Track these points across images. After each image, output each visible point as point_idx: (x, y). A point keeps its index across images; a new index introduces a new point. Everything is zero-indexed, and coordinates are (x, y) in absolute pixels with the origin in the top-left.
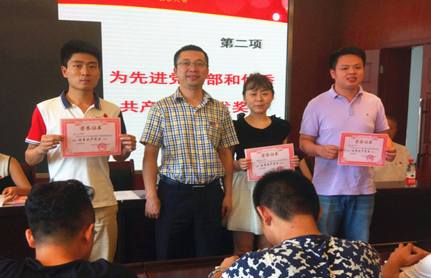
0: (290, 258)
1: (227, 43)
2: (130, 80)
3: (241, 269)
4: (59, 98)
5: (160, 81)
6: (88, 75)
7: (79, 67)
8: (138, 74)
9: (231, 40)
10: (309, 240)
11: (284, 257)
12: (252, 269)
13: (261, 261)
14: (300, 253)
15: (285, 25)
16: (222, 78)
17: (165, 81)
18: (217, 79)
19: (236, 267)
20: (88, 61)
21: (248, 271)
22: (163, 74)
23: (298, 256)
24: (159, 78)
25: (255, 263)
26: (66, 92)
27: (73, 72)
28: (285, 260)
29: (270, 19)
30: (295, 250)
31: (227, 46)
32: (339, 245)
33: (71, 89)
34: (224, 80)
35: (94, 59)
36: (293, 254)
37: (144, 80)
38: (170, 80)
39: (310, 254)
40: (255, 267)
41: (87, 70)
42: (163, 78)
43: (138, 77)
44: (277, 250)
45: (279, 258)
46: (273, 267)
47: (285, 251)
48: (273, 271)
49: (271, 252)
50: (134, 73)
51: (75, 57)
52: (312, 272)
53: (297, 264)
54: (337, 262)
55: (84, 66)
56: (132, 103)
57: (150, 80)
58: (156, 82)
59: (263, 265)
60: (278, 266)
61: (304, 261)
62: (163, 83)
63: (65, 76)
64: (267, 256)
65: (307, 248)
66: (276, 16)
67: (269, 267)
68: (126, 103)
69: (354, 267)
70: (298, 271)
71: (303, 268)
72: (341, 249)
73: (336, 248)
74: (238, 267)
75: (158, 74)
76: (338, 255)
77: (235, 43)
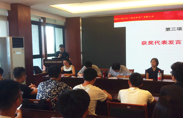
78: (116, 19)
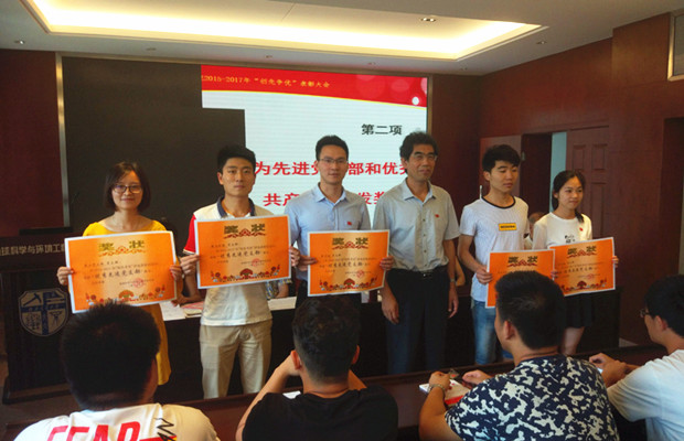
0: (532, 387)
1: (368, 129)
2: (273, 171)
3: (484, 402)
4: (215, 206)
5: (302, 172)
6: (242, 181)
7: (234, 172)
8: (281, 164)
9: (371, 127)
10: (546, 361)
11: (526, 386)
12: (495, 401)
13: (503, 392)
14: (542, 380)
15: (425, 109)
16: (363, 167)
17: (307, 171)
18: (358, 169)
19: (477, 399)
20: (242, 166)
21: (491, 403)
22: (305, 164)
23: (539, 385)
24: (301, 168)
25: (498, 394)
26: (223, 198)
27: (228, 179)
28: (528, 391)
29: (410, 103)
30: (536, 378)
31: (367, 132)
32: (576, 368)
33: (227, 197)
34: (366, 169)
35: (249, 164)
36: (535, 383)
37: (286, 171)
38: (312, 171)
39: (549, 379)
40: (499, 399)
41: (242, 176)
42: (305, 169)
43: (281, 167)
44: (518, 378)
45: (522, 388)
46: (518, 399)
47: (525, 379)
48: (519, 403)
49: (513, 381)
50: (277, 164)
51: (230, 162)
52: (556, 399)
53: (540, 393)
54: (577, 387)
55: (238, 172)
56: (275, 196)
57: (292, 171)
58: (299, 173)
59: (506, 397)
60: (522, 397)
61: (546, 390)
62: (305, 174)
63: (221, 183)
64: (508, 385)
65: (546, 373)
66: (416, 100)
67: (514, 399)
68: (269, 196)
69: (592, 393)
70: (542, 401)
71: (547, 396)
72: (579, 374)
73: (575, 372)
74: (480, 400)
75: (301, 164)
76: (577, 380)
77: (375, 129)
78: (209, 78)
